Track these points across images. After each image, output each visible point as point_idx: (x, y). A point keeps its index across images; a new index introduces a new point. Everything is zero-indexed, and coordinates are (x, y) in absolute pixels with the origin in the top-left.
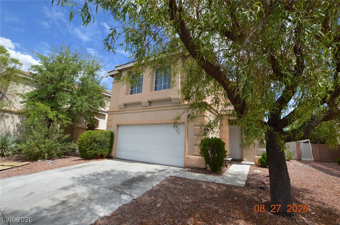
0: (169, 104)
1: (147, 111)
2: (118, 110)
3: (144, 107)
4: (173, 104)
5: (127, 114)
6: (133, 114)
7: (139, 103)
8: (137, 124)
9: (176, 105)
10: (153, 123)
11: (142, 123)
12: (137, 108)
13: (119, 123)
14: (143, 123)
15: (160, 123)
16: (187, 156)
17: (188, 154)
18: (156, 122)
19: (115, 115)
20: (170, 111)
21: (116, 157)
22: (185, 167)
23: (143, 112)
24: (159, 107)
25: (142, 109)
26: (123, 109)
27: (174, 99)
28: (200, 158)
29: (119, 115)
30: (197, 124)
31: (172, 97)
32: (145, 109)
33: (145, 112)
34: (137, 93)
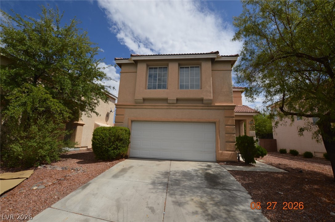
0: (199, 104)
1: (173, 109)
2: (133, 104)
3: (170, 104)
4: (204, 104)
5: (145, 109)
6: (153, 110)
7: (166, 100)
8: (160, 120)
9: (207, 105)
10: (181, 121)
11: (167, 121)
12: (161, 105)
13: (134, 119)
14: (169, 121)
15: (190, 121)
16: (220, 152)
17: (220, 150)
18: (185, 120)
19: (126, 109)
20: (200, 110)
21: (130, 156)
22: (218, 161)
23: (167, 109)
24: (188, 106)
25: (167, 106)
26: (141, 103)
27: (206, 100)
28: (232, 153)
29: (133, 110)
30: (228, 124)
31: (205, 98)
32: (170, 106)
33: (170, 110)
34: (158, 88)
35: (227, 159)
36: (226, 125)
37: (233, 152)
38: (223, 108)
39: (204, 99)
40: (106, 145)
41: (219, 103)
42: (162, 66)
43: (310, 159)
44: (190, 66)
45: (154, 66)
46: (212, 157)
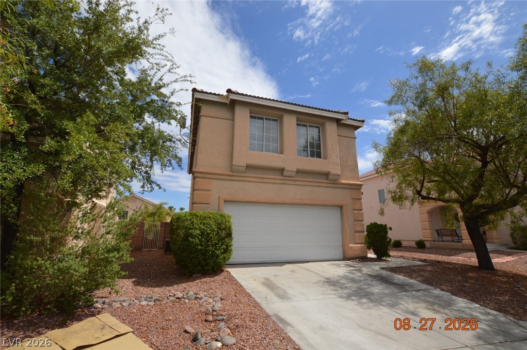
0: (323, 180)
1: (289, 184)
2: (228, 173)
3: (285, 176)
4: (329, 180)
5: (247, 183)
6: (260, 184)
7: (281, 171)
8: (271, 201)
9: (332, 182)
11: (281, 202)
12: (272, 177)
14: (284, 202)
15: (312, 203)
16: (350, 245)
17: (350, 243)
19: (214, 181)
20: (324, 188)
22: (347, 259)
24: (310, 182)
25: (281, 179)
26: (242, 173)
27: (333, 175)
28: (361, 246)
29: (226, 182)
30: (357, 208)
31: (333, 172)
32: (285, 180)
33: (285, 185)
34: (265, 151)
35: (358, 254)
36: (354, 210)
37: (363, 245)
38: (350, 187)
39: (331, 173)
40: (212, 246)
41: (345, 179)
42: (271, 116)
43: (399, 248)
44: (308, 124)
45: (257, 114)
46: (339, 253)
